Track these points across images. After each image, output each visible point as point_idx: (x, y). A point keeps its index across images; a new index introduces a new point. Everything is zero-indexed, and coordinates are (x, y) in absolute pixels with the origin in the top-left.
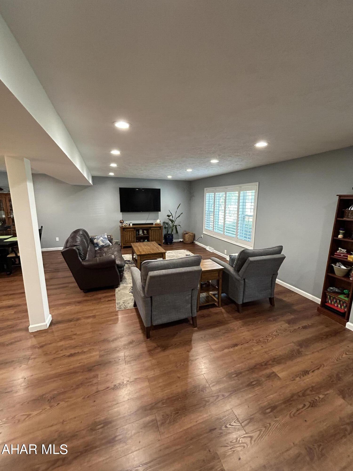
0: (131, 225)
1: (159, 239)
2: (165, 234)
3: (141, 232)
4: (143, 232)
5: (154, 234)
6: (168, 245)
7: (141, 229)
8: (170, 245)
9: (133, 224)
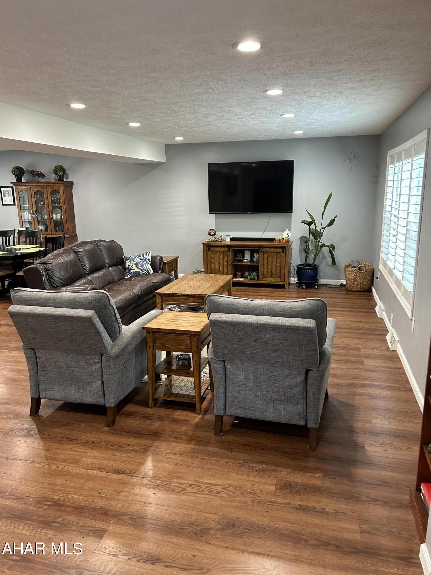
0: (228, 240)
1: (280, 272)
2: (299, 265)
3: (247, 257)
4: (252, 257)
5: (270, 263)
6: (303, 289)
7: (248, 250)
8: (307, 290)
9: (232, 239)
